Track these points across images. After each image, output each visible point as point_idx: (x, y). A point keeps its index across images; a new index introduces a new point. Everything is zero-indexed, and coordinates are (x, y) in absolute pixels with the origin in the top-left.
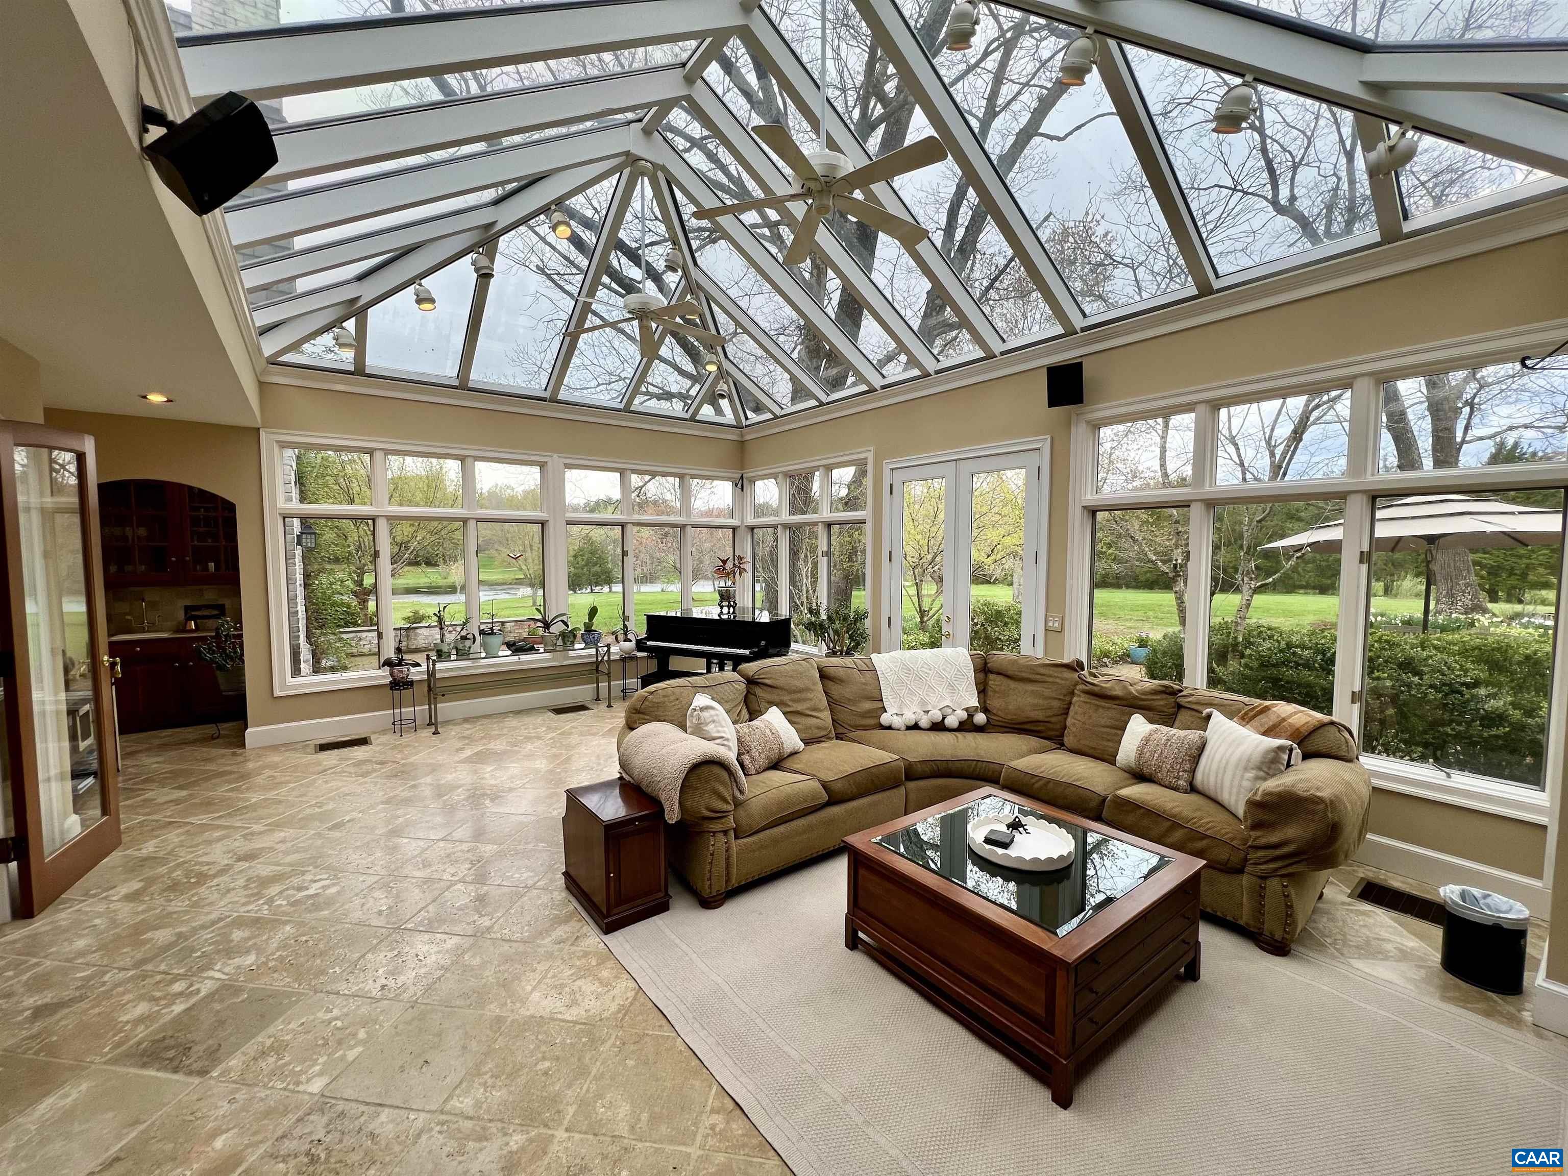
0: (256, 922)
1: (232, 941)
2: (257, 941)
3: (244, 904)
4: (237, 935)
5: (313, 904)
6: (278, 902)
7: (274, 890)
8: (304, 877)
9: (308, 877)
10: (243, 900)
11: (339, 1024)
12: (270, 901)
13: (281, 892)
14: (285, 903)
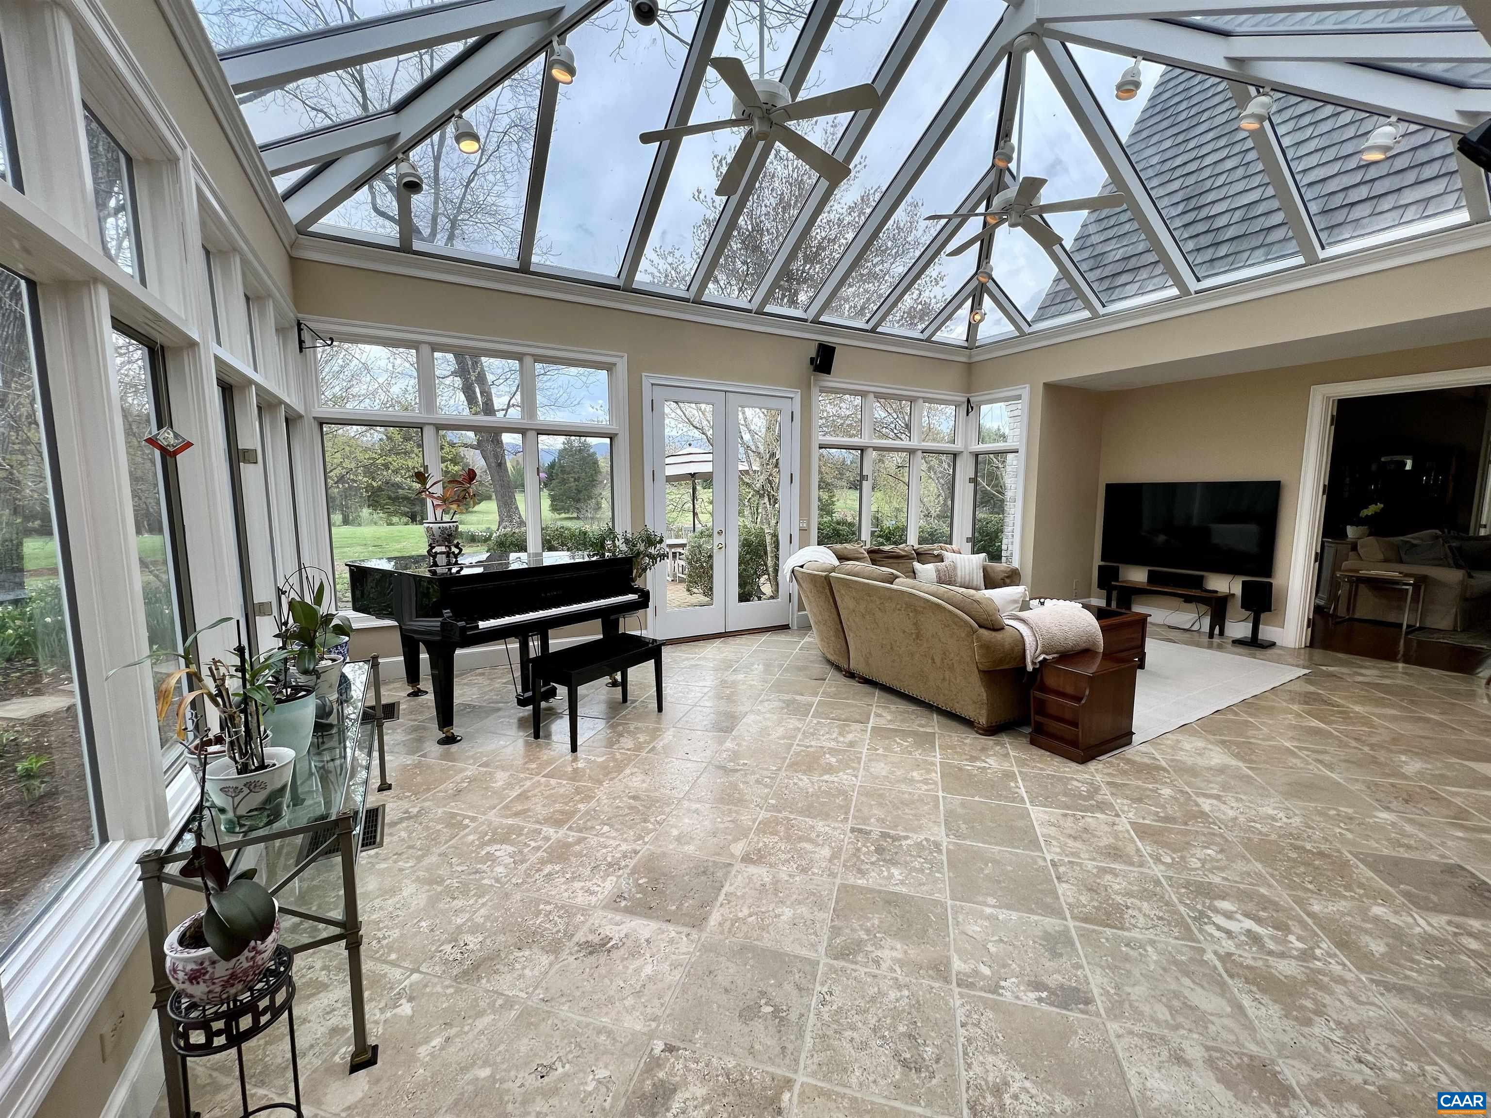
0: (1344, 943)
1: (1387, 945)
2: (1358, 922)
3: (1343, 981)
4: (1378, 947)
5: (1264, 909)
6: (1300, 945)
7: (1286, 968)
8: (1233, 949)
9: (1229, 945)
10: (1339, 989)
11: (1342, 825)
12: (1306, 956)
13: (1282, 955)
14: (1292, 938)
